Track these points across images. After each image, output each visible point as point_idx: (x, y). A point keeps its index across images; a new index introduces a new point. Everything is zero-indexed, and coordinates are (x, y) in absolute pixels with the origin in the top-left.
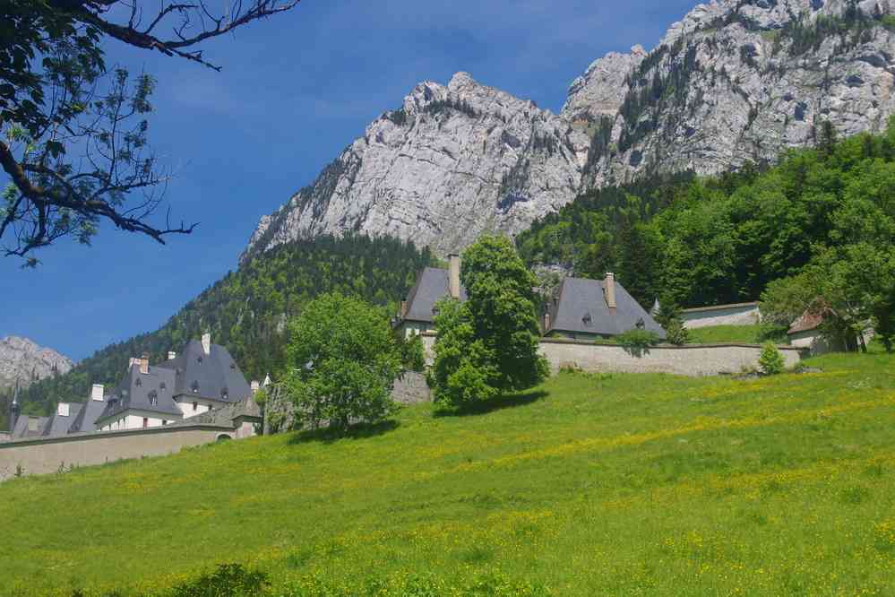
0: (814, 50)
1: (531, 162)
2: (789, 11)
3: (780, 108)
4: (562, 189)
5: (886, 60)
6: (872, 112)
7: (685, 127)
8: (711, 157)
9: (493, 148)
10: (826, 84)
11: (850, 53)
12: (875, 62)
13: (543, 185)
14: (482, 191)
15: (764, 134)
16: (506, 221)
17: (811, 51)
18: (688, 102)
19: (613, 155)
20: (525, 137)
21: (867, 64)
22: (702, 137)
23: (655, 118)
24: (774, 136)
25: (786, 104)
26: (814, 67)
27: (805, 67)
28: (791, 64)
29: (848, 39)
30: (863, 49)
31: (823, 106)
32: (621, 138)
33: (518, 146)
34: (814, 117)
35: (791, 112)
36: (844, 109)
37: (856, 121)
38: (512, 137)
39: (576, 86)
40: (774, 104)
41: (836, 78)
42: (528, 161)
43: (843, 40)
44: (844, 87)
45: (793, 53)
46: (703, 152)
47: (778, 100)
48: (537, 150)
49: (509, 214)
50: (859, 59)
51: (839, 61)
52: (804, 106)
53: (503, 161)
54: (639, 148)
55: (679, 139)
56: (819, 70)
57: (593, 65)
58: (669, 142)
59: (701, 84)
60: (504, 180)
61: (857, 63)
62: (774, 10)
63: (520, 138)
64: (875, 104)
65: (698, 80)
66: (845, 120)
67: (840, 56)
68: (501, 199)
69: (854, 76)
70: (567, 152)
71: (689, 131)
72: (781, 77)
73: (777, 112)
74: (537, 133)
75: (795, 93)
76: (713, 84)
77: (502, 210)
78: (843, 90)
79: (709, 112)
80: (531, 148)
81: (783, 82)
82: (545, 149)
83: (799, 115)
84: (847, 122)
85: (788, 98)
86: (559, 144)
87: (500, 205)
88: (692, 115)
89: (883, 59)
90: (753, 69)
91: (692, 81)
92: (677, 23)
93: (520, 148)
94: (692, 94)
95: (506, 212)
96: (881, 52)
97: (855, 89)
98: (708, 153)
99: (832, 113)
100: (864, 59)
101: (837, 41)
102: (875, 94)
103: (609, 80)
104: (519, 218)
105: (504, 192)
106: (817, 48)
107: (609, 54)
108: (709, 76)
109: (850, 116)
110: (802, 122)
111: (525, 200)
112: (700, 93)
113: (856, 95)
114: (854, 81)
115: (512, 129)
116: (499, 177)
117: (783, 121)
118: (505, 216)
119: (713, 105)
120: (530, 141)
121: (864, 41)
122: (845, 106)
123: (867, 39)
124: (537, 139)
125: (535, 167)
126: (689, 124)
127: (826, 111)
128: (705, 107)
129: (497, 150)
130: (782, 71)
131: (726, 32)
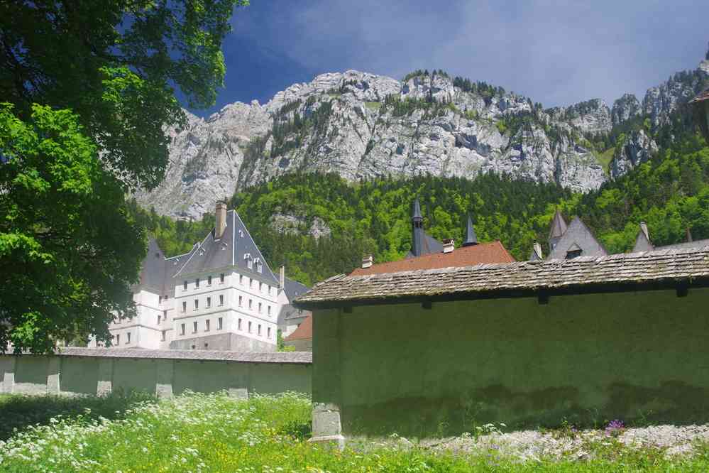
0: (409, 115)
1: (208, 156)
2: (376, 93)
3: (387, 145)
4: (226, 175)
5: (453, 128)
6: (444, 157)
7: (326, 147)
8: (343, 168)
9: (181, 143)
10: (417, 136)
11: (432, 121)
12: (446, 128)
13: (216, 171)
14: (172, 169)
15: (377, 159)
16: (189, 190)
17: (406, 116)
18: (327, 133)
19: (266, 159)
20: (204, 139)
21: (442, 128)
22: (338, 155)
23: (298, 140)
24: (383, 161)
25: (391, 144)
26: (408, 125)
27: (402, 124)
28: (394, 121)
29: (430, 112)
30: (440, 119)
31: (415, 148)
32: (272, 148)
33: (199, 144)
34: (409, 154)
35: (394, 149)
36: (428, 152)
37: (434, 160)
38: (195, 138)
39: (213, 118)
40: (384, 142)
41: (423, 134)
42: (206, 155)
43: (426, 112)
44: (427, 139)
45: (395, 114)
46: (338, 164)
47: (386, 141)
48: (212, 149)
49: (192, 185)
50: (437, 125)
51: (426, 124)
52: (403, 147)
53: (188, 152)
54: (287, 157)
55: (321, 154)
56: (411, 127)
57: (225, 108)
58: (314, 155)
59: (337, 123)
60: (188, 165)
61: (436, 127)
62: (367, 91)
63: (201, 139)
64: (445, 152)
65: (335, 121)
66: (428, 158)
67: (426, 121)
68: (186, 176)
69: (434, 134)
70: (229, 153)
71: (328, 150)
72: (388, 128)
73: (386, 147)
74: (212, 138)
75: (397, 138)
76: (344, 125)
77: (185, 183)
78: (427, 141)
79: (342, 141)
80: (209, 146)
81: (389, 131)
82: (217, 149)
83: (399, 151)
84: (429, 160)
85: (393, 140)
86: (225, 147)
87: (184, 180)
88: (330, 141)
89: (451, 127)
90: (365, 121)
91: (330, 121)
92: (281, 92)
93: (200, 146)
94: (330, 129)
95: (189, 184)
96: (450, 123)
97: (434, 141)
98: (342, 165)
99: (420, 153)
100: (440, 125)
101: (422, 112)
102: (446, 146)
103: (237, 117)
104: (199, 190)
105: (188, 171)
106: (410, 114)
107: (238, 102)
108: (342, 120)
109: (431, 156)
110: (401, 156)
111: (203, 178)
112: (336, 129)
113: (435, 145)
114: (434, 137)
115: (196, 132)
116: (184, 161)
117: (389, 153)
118: (188, 187)
119: (344, 137)
120: (207, 142)
121: (440, 115)
122: (429, 150)
123: (442, 114)
124: (212, 142)
125: (210, 159)
126: (330, 145)
127: (417, 152)
128: (339, 138)
129: (184, 145)
130: (388, 125)
131: (345, 97)
